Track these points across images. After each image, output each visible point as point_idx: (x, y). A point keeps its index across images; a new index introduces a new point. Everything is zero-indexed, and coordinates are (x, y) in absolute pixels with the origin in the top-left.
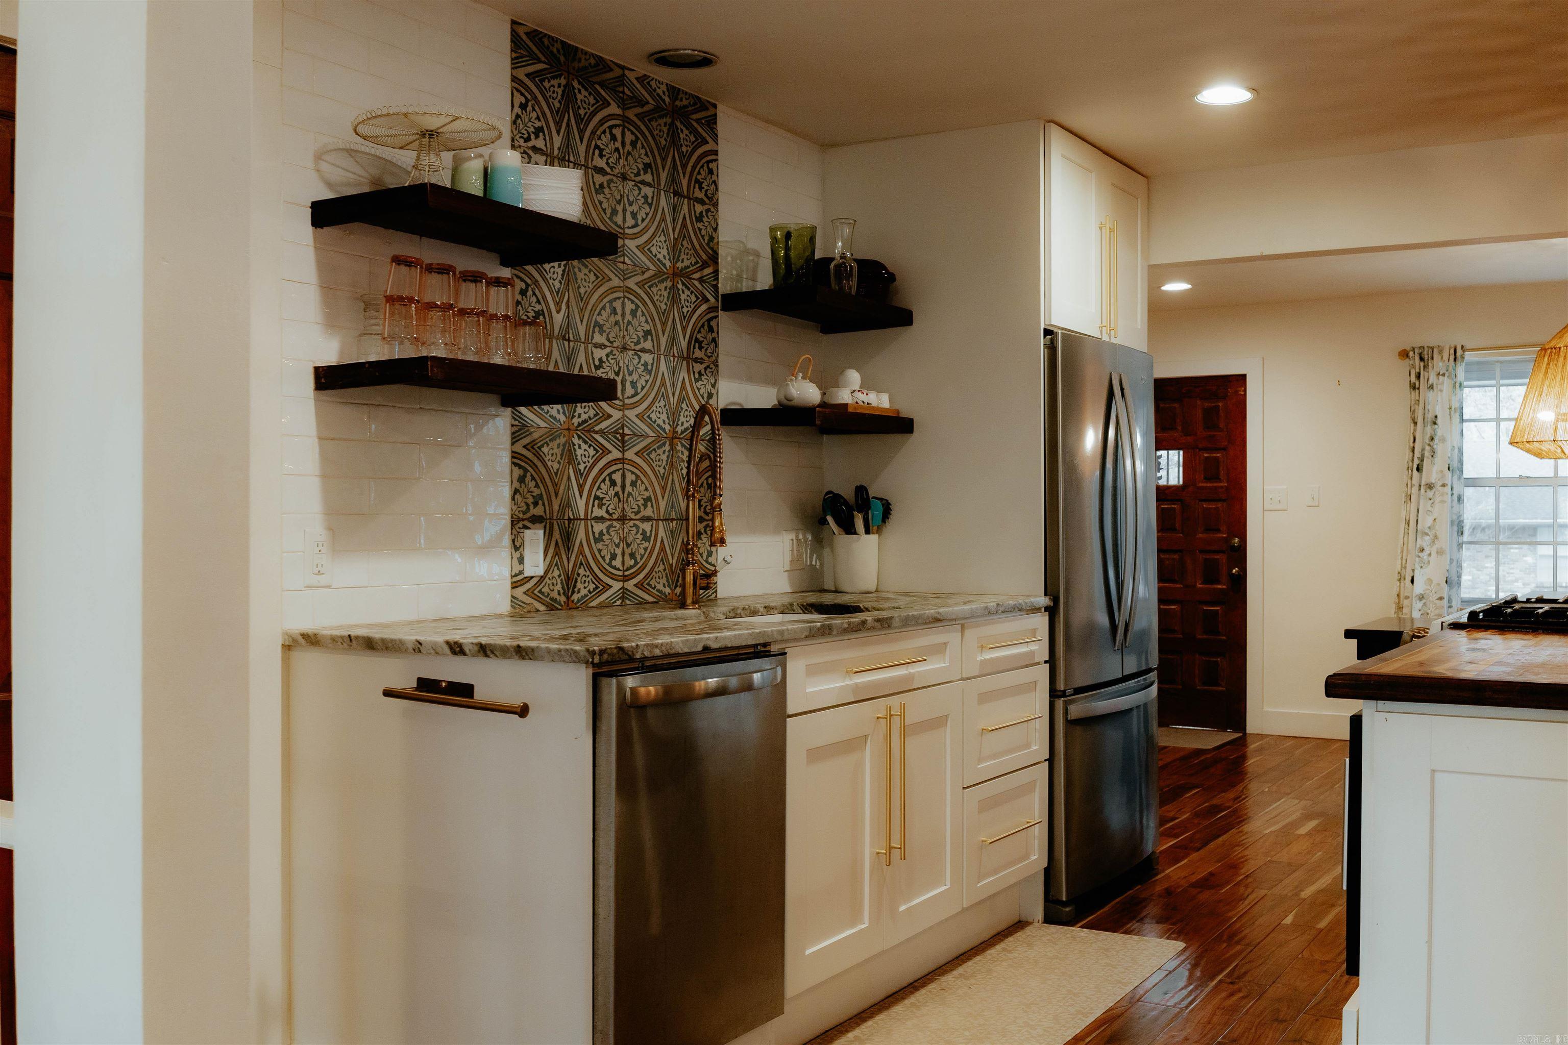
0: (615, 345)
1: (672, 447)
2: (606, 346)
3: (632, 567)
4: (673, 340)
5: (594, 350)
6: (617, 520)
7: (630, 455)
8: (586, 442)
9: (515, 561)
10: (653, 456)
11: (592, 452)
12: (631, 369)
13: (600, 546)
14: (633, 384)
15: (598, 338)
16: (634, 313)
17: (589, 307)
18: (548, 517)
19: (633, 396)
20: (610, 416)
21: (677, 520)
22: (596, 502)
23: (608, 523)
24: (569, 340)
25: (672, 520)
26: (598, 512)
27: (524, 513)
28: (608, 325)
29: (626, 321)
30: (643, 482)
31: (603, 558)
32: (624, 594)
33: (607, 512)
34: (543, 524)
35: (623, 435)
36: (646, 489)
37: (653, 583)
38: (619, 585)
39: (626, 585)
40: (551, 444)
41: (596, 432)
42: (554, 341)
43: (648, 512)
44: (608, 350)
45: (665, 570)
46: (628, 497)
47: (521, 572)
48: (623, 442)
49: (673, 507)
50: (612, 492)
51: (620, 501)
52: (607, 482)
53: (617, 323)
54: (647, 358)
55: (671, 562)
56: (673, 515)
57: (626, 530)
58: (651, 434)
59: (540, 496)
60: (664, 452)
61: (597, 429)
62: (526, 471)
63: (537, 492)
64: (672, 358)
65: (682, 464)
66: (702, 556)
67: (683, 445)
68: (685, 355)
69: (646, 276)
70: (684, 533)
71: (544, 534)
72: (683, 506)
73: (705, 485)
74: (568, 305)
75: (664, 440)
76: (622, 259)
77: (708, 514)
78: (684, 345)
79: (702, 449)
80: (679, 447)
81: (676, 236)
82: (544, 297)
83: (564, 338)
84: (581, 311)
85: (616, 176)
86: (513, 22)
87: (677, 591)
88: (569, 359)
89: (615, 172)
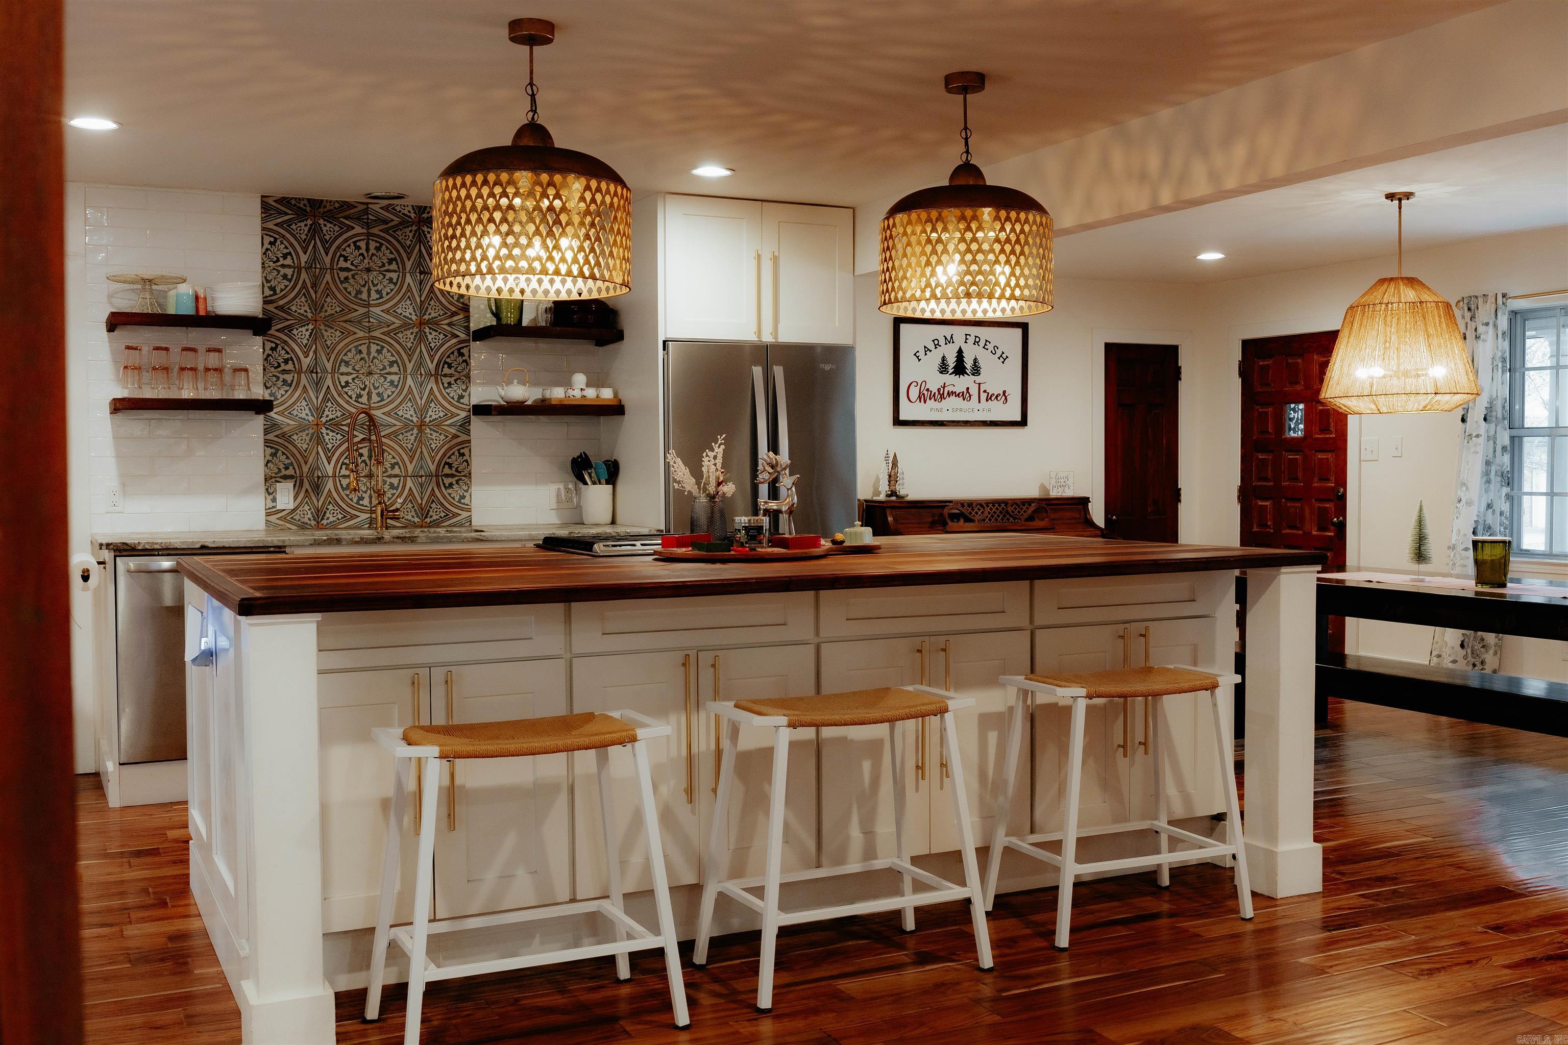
0: (360, 372)
1: (421, 431)
2: (351, 374)
4: (420, 363)
5: (340, 377)
6: (365, 476)
8: (334, 430)
9: (269, 500)
10: (401, 437)
11: (341, 436)
12: (376, 385)
14: (379, 395)
15: (344, 369)
16: (379, 352)
17: (335, 352)
18: (298, 475)
19: (379, 402)
21: (426, 476)
24: (317, 373)
25: (421, 477)
27: (276, 473)
28: (353, 361)
29: (371, 357)
30: (389, 454)
31: (351, 499)
32: (371, 521)
34: (294, 480)
35: (371, 425)
36: (394, 458)
37: (401, 514)
38: (368, 515)
39: (373, 516)
40: (300, 434)
41: (344, 425)
42: (302, 375)
43: (396, 472)
44: (354, 376)
45: (413, 507)
47: (274, 507)
49: (422, 467)
50: (360, 460)
51: (367, 465)
52: (356, 454)
53: (362, 359)
56: (422, 473)
57: (373, 483)
59: (291, 464)
60: (412, 434)
61: (344, 423)
62: (278, 450)
63: (287, 461)
64: (419, 376)
65: (431, 441)
66: (453, 498)
67: (431, 429)
68: (433, 373)
69: (391, 327)
70: (433, 484)
71: (294, 486)
72: (433, 468)
73: (456, 453)
74: (315, 352)
75: (411, 427)
76: (367, 320)
77: (460, 472)
78: (432, 367)
79: (454, 431)
80: (428, 431)
81: (423, 299)
82: (293, 350)
83: (312, 372)
84: (328, 355)
85: (360, 271)
86: (263, 197)
87: (428, 520)
88: (317, 384)
89: (360, 268)
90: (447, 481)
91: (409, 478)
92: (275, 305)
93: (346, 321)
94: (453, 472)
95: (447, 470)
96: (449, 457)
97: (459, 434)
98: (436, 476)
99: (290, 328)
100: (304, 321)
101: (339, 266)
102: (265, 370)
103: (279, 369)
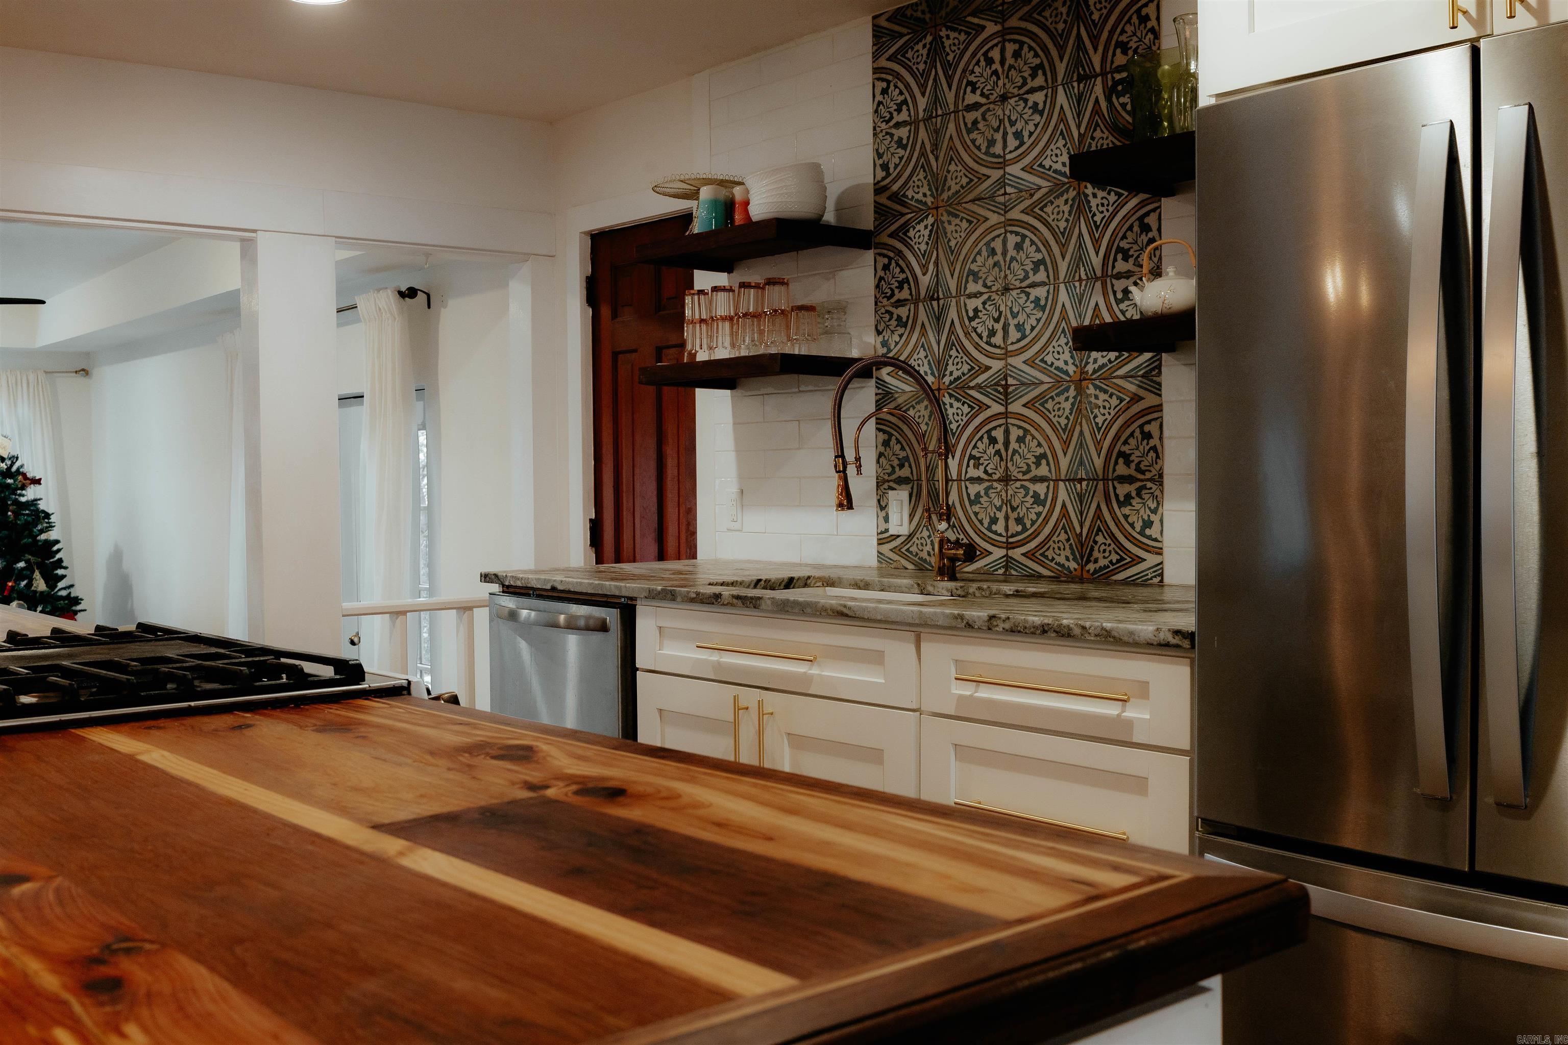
0: (994, 289)
1: (1080, 391)
2: (981, 294)
3: (1018, 534)
4: (1080, 259)
5: (968, 301)
6: (998, 480)
7: (1016, 407)
8: (958, 400)
9: (881, 520)
10: (1049, 405)
11: (966, 409)
12: (1015, 310)
13: (976, 508)
14: (1019, 327)
15: (972, 287)
16: (1019, 247)
17: (961, 258)
18: (915, 478)
19: (1019, 341)
20: (988, 368)
21: (1089, 480)
22: (972, 462)
23: (987, 484)
24: (938, 299)
25: (1080, 481)
26: (973, 473)
27: (889, 475)
28: (984, 270)
29: (1008, 258)
30: (1034, 437)
31: (981, 522)
32: (1008, 562)
33: (986, 472)
34: (911, 485)
35: (1007, 386)
36: (1039, 445)
37: (1050, 554)
38: (1003, 552)
39: (1010, 553)
40: (918, 407)
41: (972, 388)
42: (921, 305)
43: (1043, 470)
44: (985, 297)
45: (1068, 540)
46: (1013, 455)
47: (887, 530)
48: (1006, 394)
49: (1081, 463)
50: (991, 451)
51: (1002, 459)
52: (986, 440)
53: (996, 264)
54: (1040, 292)
55: (1078, 530)
56: (1082, 474)
57: (1010, 492)
58: (1046, 379)
59: (907, 458)
60: (1067, 399)
61: (972, 384)
62: (891, 435)
63: (902, 454)
64: (1077, 284)
65: (1096, 411)
66: (1132, 525)
67: (1096, 387)
68: (1099, 274)
69: (1036, 197)
70: (1099, 497)
71: (911, 495)
72: (1099, 463)
73: (1137, 433)
74: (936, 264)
75: (1066, 385)
76: (1002, 191)
77: (1143, 472)
78: (1096, 261)
79: (1132, 388)
80: (1091, 390)
81: (1082, 130)
82: (909, 265)
83: (932, 299)
84: (952, 264)
85: (994, 102)
86: (874, 18)
87: (1091, 567)
88: (939, 318)
89: (992, 98)
90: (1123, 490)
91: (1061, 484)
92: (888, 193)
93: (973, 201)
94: (1132, 471)
95: (1122, 469)
96: (1126, 442)
97: (1142, 393)
98: (1103, 480)
99: (905, 228)
100: (922, 211)
101: (966, 103)
102: (876, 304)
103: (893, 300)
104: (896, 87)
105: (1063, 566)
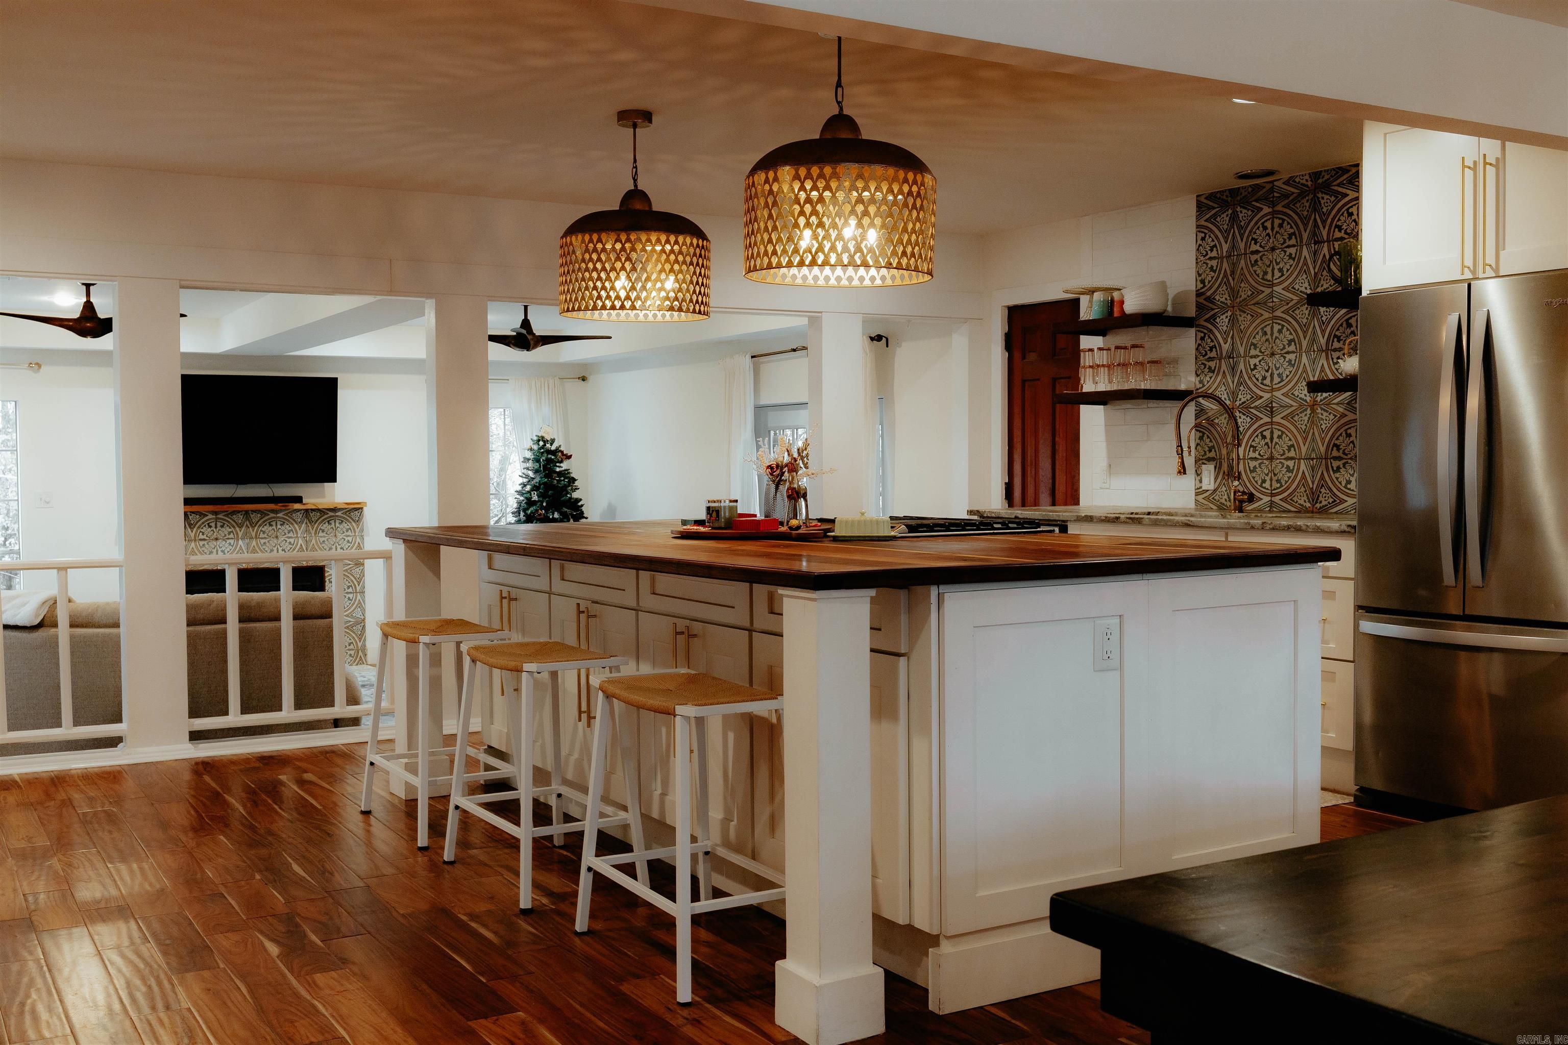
0: (1266, 354)
1: (1313, 411)
2: (1259, 356)
3: (1278, 488)
4: (1313, 340)
5: (1250, 360)
6: (1267, 459)
7: (1277, 419)
8: (1244, 414)
9: (1199, 481)
10: (1296, 418)
11: (1249, 420)
12: (1278, 366)
13: (1254, 475)
14: (1279, 375)
15: (1253, 352)
16: (1280, 331)
17: (1247, 336)
18: (1217, 458)
19: (1279, 383)
20: (1261, 397)
21: (1317, 458)
22: (1252, 449)
23: (1261, 461)
24: (1233, 358)
25: (1313, 459)
26: (1252, 455)
27: (1204, 456)
28: (1260, 343)
29: (1274, 337)
30: (1287, 436)
31: (1256, 482)
32: (1272, 504)
33: (1259, 454)
34: (1215, 462)
35: (1272, 408)
36: (1290, 440)
37: (1295, 499)
38: (1269, 498)
39: (1273, 499)
40: (1220, 418)
41: (1252, 408)
42: (1223, 361)
43: (1292, 454)
44: (1261, 358)
45: (1306, 491)
46: (1275, 445)
47: (1201, 488)
48: (1272, 412)
49: (1313, 450)
50: (1263, 443)
51: (1269, 448)
52: (1260, 437)
53: (1267, 340)
54: (1292, 357)
55: (1311, 486)
56: (1313, 456)
57: (1273, 466)
58: (1294, 404)
59: (1213, 447)
60: (1306, 415)
61: (1252, 406)
62: (1204, 433)
63: (1211, 444)
64: (1312, 353)
65: (1322, 422)
66: (1340, 483)
67: (1322, 409)
68: (1324, 349)
69: (1290, 304)
70: (1323, 467)
71: (1215, 467)
72: (1323, 449)
73: (1344, 434)
74: (1232, 338)
75: (1305, 407)
76: (1271, 300)
77: (1346, 455)
78: (1323, 341)
79: (1341, 410)
80: (1319, 411)
81: (1316, 270)
82: (1216, 337)
83: (1230, 357)
84: (1241, 339)
85: (1267, 251)
86: (1198, 196)
87: (1318, 505)
88: (1233, 369)
89: (1266, 248)
90: (1336, 464)
91: (1302, 461)
92: (1204, 297)
93: (1254, 304)
94: (1340, 454)
95: (1335, 453)
96: (1337, 439)
97: (1347, 413)
98: (1325, 459)
99: (1214, 317)
100: (1224, 308)
101: (1251, 250)
102: (1196, 359)
103: (1206, 357)
104: (1210, 237)
105: (1302, 505)
